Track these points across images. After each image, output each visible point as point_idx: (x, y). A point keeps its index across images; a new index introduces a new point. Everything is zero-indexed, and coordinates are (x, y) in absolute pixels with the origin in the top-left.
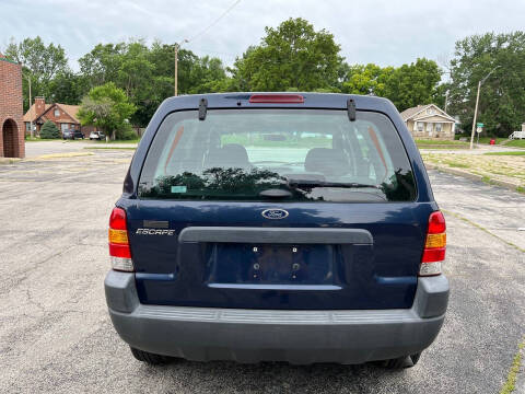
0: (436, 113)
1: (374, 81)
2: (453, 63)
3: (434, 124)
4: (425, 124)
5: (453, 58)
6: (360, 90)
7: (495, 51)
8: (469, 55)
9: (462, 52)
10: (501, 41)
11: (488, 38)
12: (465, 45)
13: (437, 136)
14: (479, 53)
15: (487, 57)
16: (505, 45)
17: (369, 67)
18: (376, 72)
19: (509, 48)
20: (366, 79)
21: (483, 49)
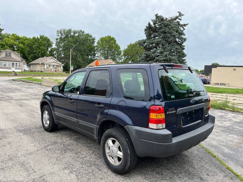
0: (54, 61)
1: (17, 43)
2: (57, 39)
3: (54, 66)
4: (50, 65)
5: (57, 37)
6: (10, 46)
7: (73, 37)
8: (63, 37)
9: (60, 35)
10: (75, 33)
11: (70, 31)
12: (61, 33)
13: (56, 71)
14: (67, 36)
15: (70, 39)
16: (76, 35)
17: (13, 35)
18: (18, 38)
19: (78, 36)
20: (12, 41)
21: (68, 35)
